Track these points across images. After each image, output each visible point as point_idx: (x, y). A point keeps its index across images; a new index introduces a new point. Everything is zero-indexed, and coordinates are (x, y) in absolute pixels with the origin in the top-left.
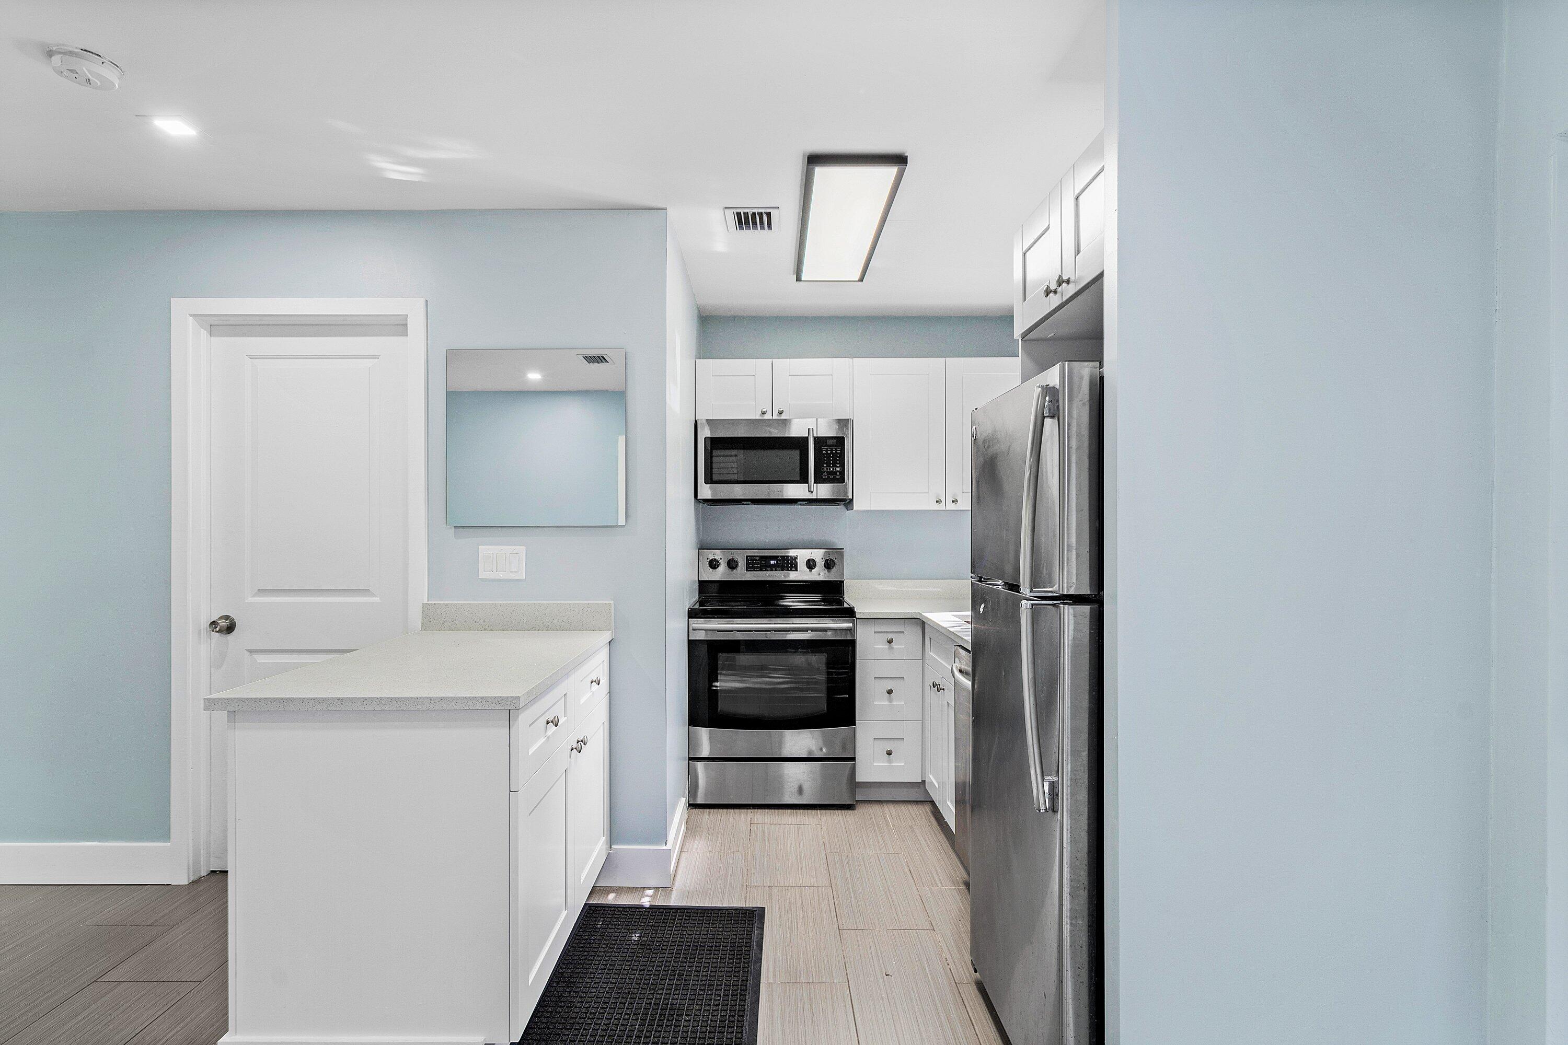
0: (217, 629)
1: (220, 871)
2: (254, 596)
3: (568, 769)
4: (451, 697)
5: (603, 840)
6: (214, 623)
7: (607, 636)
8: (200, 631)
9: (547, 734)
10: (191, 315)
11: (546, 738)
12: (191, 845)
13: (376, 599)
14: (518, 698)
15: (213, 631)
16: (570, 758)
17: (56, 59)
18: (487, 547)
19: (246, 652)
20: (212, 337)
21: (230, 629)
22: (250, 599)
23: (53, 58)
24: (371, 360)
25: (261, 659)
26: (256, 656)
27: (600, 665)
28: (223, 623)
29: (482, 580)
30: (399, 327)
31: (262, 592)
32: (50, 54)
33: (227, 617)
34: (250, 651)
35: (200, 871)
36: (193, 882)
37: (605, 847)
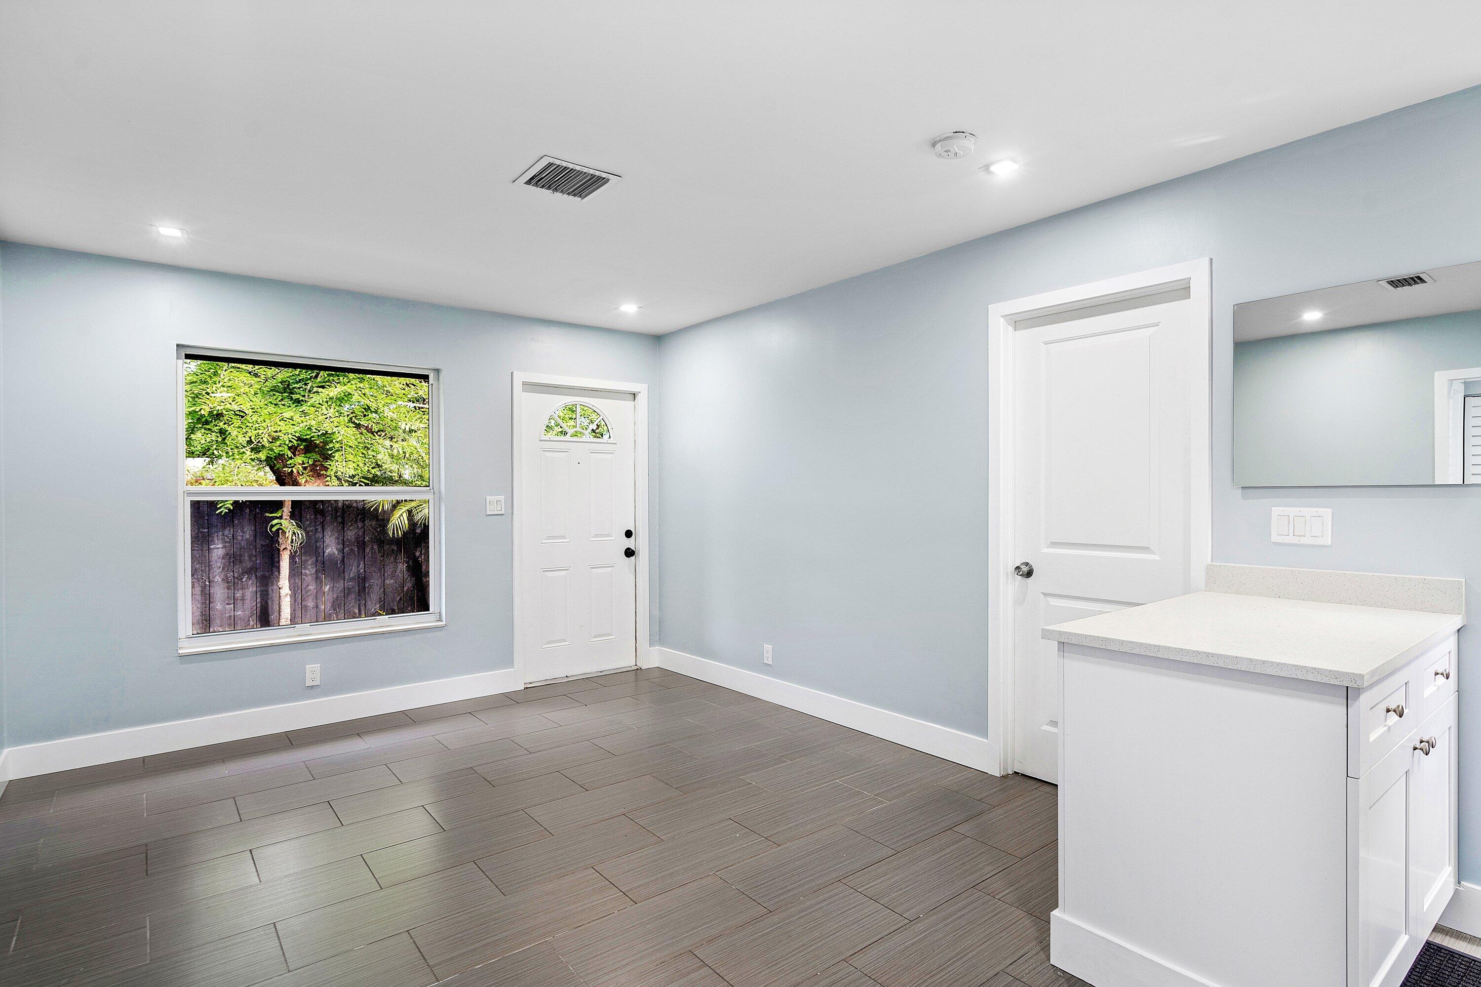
0: (1021, 573)
1: (1022, 774)
2: (1048, 547)
3: (1410, 770)
4: (1276, 662)
5: (1448, 871)
6: (1018, 568)
7: (1457, 621)
8: (1007, 574)
9: (1387, 722)
10: (1002, 317)
11: (1385, 728)
12: (1002, 746)
13: (1157, 557)
14: (1362, 676)
15: (1017, 574)
16: (1413, 759)
17: (938, 146)
18: (1282, 508)
19: (1041, 595)
20: (1017, 332)
21: (1029, 574)
22: (1044, 549)
23: (936, 147)
24: (1152, 328)
25: (1054, 602)
26: (1049, 599)
27: (1445, 655)
28: (1025, 569)
29: (1275, 544)
30: (1182, 290)
31: (1054, 544)
32: (934, 145)
33: (1027, 564)
34: (1045, 594)
35: (1007, 770)
36: (1003, 776)
37: (1452, 880)
